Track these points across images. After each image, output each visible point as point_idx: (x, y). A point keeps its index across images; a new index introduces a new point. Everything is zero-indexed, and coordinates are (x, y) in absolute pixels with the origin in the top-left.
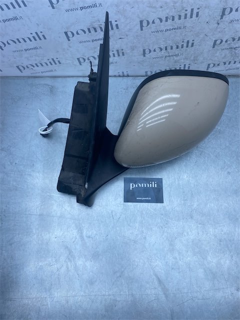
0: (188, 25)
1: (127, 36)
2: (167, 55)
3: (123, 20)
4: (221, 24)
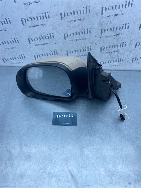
0: (87, 37)
1: (58, 42)
2: (79, 55)
3: (56, 33)
4: (102, 38)
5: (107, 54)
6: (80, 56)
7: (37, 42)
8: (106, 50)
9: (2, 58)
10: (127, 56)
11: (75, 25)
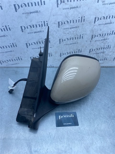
0: (79, 42)
1: (54, 46)
3: (52, 39)
4: (92, 42)
7: (34, 46)
8: (94, 52)
10: (110, 56)
11: (70, 32)
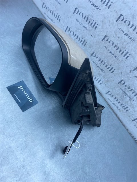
0: (120, 59)
1: (95, 37)
2: (99, 66)
3: (100, 27)
4: (131, 73)
5: (121, 91)
6: (99, 68)
8: (123, 87)
9: (43, 2)
10: (135, 111)
11: (122, 38)
